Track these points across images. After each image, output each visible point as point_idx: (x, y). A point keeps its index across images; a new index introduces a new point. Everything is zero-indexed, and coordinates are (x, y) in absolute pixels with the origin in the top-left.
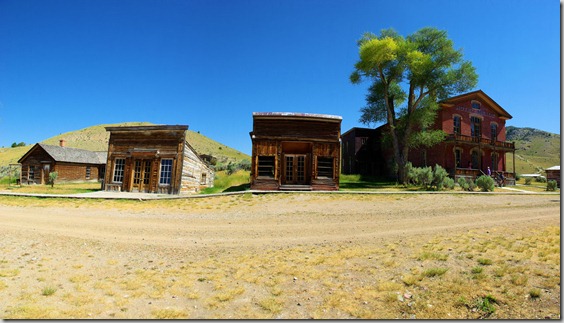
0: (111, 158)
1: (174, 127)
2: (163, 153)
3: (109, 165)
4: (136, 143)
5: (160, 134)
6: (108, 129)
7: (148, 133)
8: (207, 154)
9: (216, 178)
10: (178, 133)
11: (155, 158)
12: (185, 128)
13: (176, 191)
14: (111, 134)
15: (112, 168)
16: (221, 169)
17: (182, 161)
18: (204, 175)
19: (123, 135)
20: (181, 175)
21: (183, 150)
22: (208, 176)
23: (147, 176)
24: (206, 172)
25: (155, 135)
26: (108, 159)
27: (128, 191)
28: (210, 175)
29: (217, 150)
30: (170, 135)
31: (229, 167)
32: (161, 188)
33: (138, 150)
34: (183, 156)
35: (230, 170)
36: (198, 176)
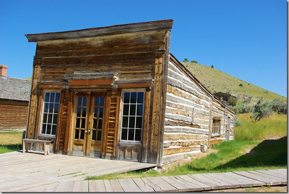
0: (38, 91)
1: (144, 26)
2: (126, 80)
3: (34, 104)
4: (78, 63)
5: (119, 42)
6: (32, 38)
7: (98, 41)
8: (224, 91)
9: (237, 125)
10: (153, 37)
11: (110, 90)
12: (166, 25)
13: (154, 155)
14: (38, 48)
15: (38, 109)
16: (244, 111)
17: (163, 94)
18: (216, 121)
19: (57, 48)
20: (162, 124)
21: (164, 72)
22: (224, 121)
23: (98, 124)
24: (220, 114)
25: (110, 45)
26: (32, 93)
27: (65, 153)
28: (228, 119)
29: (237, 87)
30: (138, 43)
31: (257, 109)
32: (124, 149)
33: (81, 75)
34: (164, 83)
35: (259, 112)
36: (205, 123)
